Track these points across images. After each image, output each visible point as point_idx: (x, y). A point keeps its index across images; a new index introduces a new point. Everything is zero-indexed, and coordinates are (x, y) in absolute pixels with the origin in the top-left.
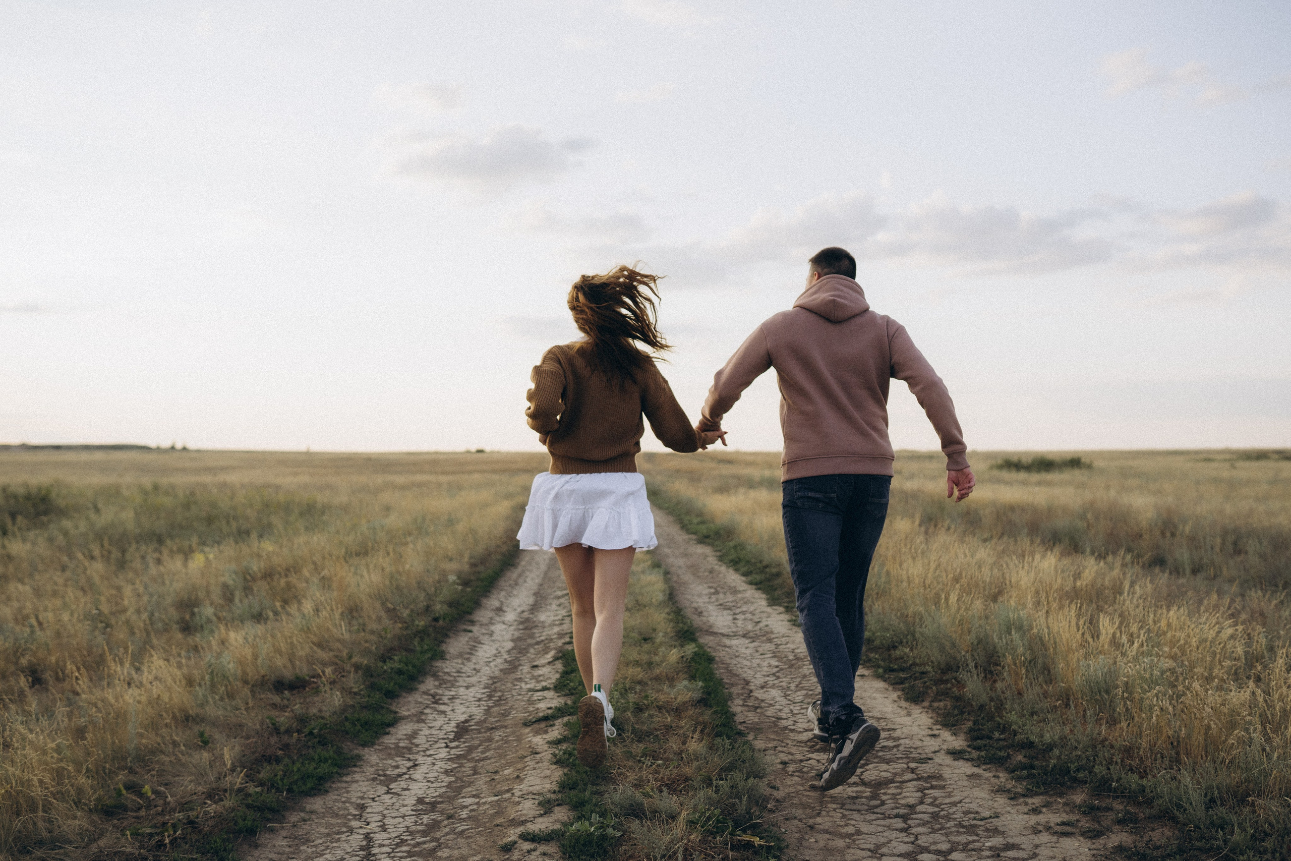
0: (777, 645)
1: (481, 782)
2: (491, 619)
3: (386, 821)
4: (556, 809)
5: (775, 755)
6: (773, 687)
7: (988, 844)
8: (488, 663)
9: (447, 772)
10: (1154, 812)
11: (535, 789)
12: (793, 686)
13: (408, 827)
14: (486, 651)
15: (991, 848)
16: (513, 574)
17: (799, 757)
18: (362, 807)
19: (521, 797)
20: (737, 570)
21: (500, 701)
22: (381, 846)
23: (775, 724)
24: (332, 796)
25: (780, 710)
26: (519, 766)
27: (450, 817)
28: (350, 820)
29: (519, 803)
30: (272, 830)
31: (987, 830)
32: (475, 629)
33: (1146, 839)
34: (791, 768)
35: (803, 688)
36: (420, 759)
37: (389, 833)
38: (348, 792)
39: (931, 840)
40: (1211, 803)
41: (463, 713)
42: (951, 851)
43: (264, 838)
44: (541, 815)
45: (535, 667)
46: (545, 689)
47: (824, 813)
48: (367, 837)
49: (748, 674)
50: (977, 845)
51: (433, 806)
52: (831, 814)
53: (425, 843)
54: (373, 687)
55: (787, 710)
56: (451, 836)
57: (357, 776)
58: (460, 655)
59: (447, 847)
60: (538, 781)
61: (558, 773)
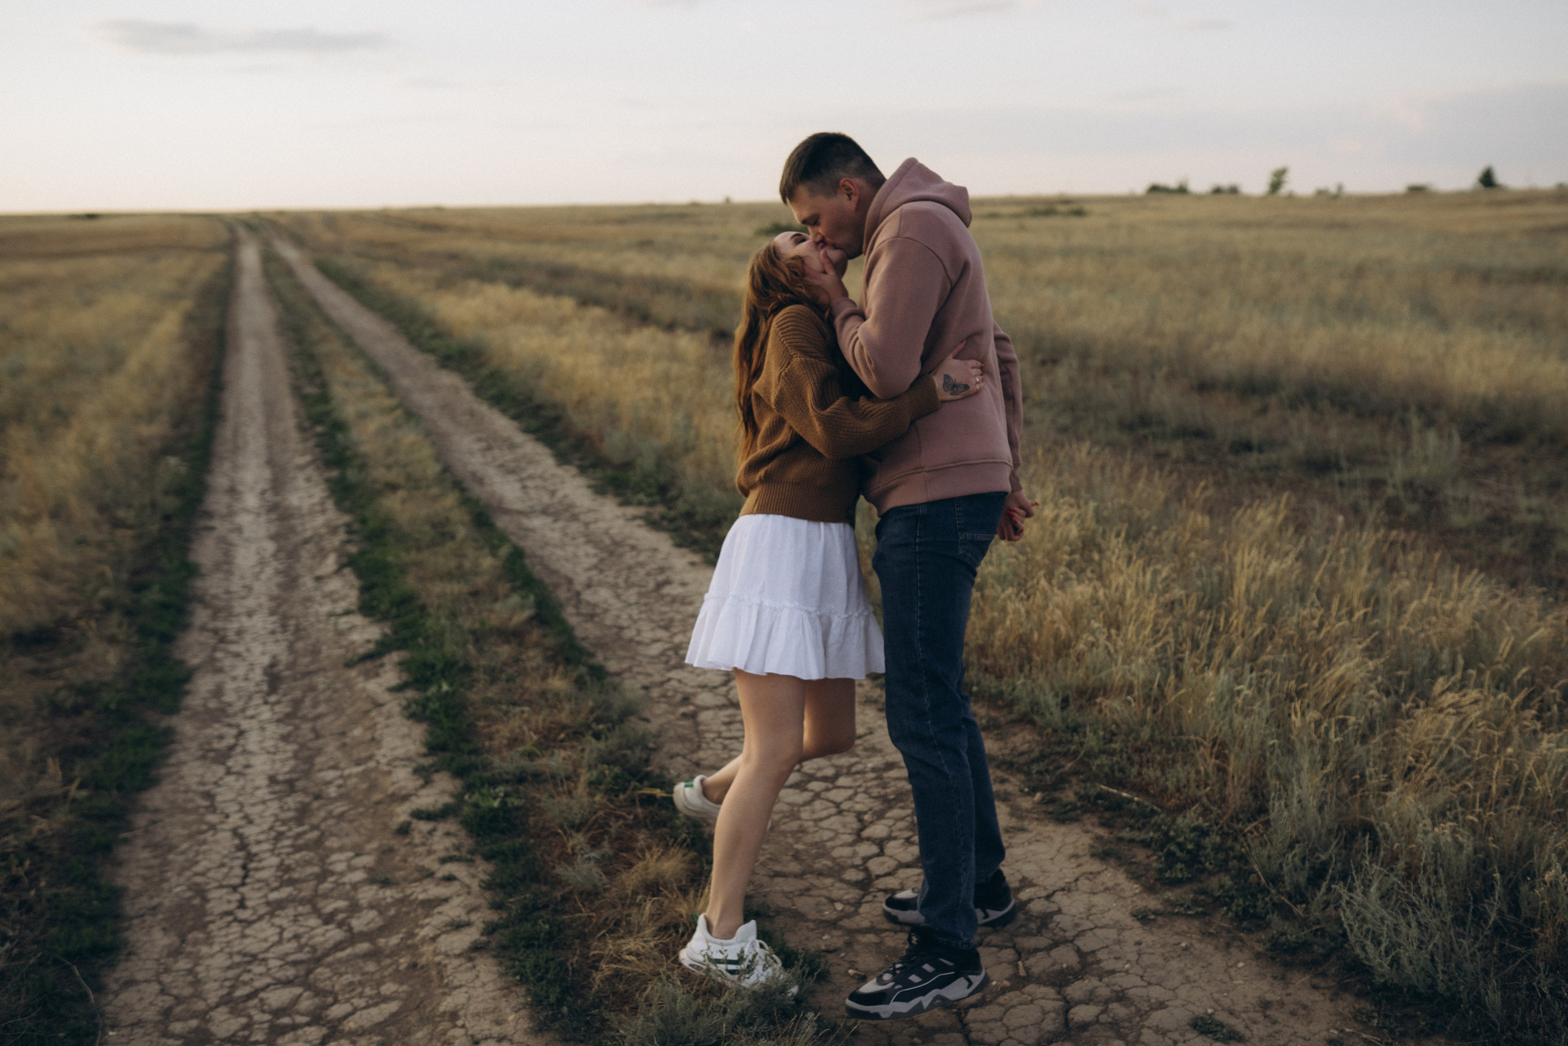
0: (587, 524)
1: (331, 748)
2: (230, 506)
3: (248, 810)
4: (436, 777)
5: (634, 678)
6: (601, 584)
7: (870, 765)
8: (257, 576)
9: (285, 738)
10: (1014, 716)
11: (400, 752)
12: (621, 581)
13: (276, 815)
14: (245, 558)
15: (873, 770)
16: (226, 432)
17: (657, 678)
18: (209, 796)
19: (389, 764)
20: (504, 411)
21: (299, 632)
22: (258, 842)
23: (619, 637)
24: (167, 787)
25: (618, 617)
26: (367, 723)
27: (317, 797)
28: (203, 815)
29: (389, 773)
30: (126, 841)
31: (865, 749)
32: (215, 523)
33: (1010, 745)
34: (655, 693)
35: (633, 585)
36: (245, 724)
37: (258, 825)
38: (182, 778)
39: (815, 766)
40: (1065, 703)
41: (263, 653)
42: (837, 776)
43: (122, 852)
44: (423, 787)
45: (319, 579)
46: (347, 613)
47: (704, 745)
48: (235, 832)
49: (566, 568)
50: (859, 767)
51: (290, 786)
52: (712, 745)
53: (305, 833)
54: (145, 632)
55: (624, 616)
56: (331, 822)
57: (182, 756)
58: (217, 567)
59: (332, 834)
60: (398, 743)
61: (419, 731)
